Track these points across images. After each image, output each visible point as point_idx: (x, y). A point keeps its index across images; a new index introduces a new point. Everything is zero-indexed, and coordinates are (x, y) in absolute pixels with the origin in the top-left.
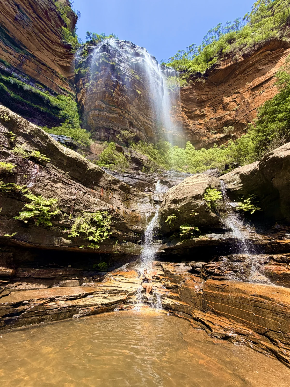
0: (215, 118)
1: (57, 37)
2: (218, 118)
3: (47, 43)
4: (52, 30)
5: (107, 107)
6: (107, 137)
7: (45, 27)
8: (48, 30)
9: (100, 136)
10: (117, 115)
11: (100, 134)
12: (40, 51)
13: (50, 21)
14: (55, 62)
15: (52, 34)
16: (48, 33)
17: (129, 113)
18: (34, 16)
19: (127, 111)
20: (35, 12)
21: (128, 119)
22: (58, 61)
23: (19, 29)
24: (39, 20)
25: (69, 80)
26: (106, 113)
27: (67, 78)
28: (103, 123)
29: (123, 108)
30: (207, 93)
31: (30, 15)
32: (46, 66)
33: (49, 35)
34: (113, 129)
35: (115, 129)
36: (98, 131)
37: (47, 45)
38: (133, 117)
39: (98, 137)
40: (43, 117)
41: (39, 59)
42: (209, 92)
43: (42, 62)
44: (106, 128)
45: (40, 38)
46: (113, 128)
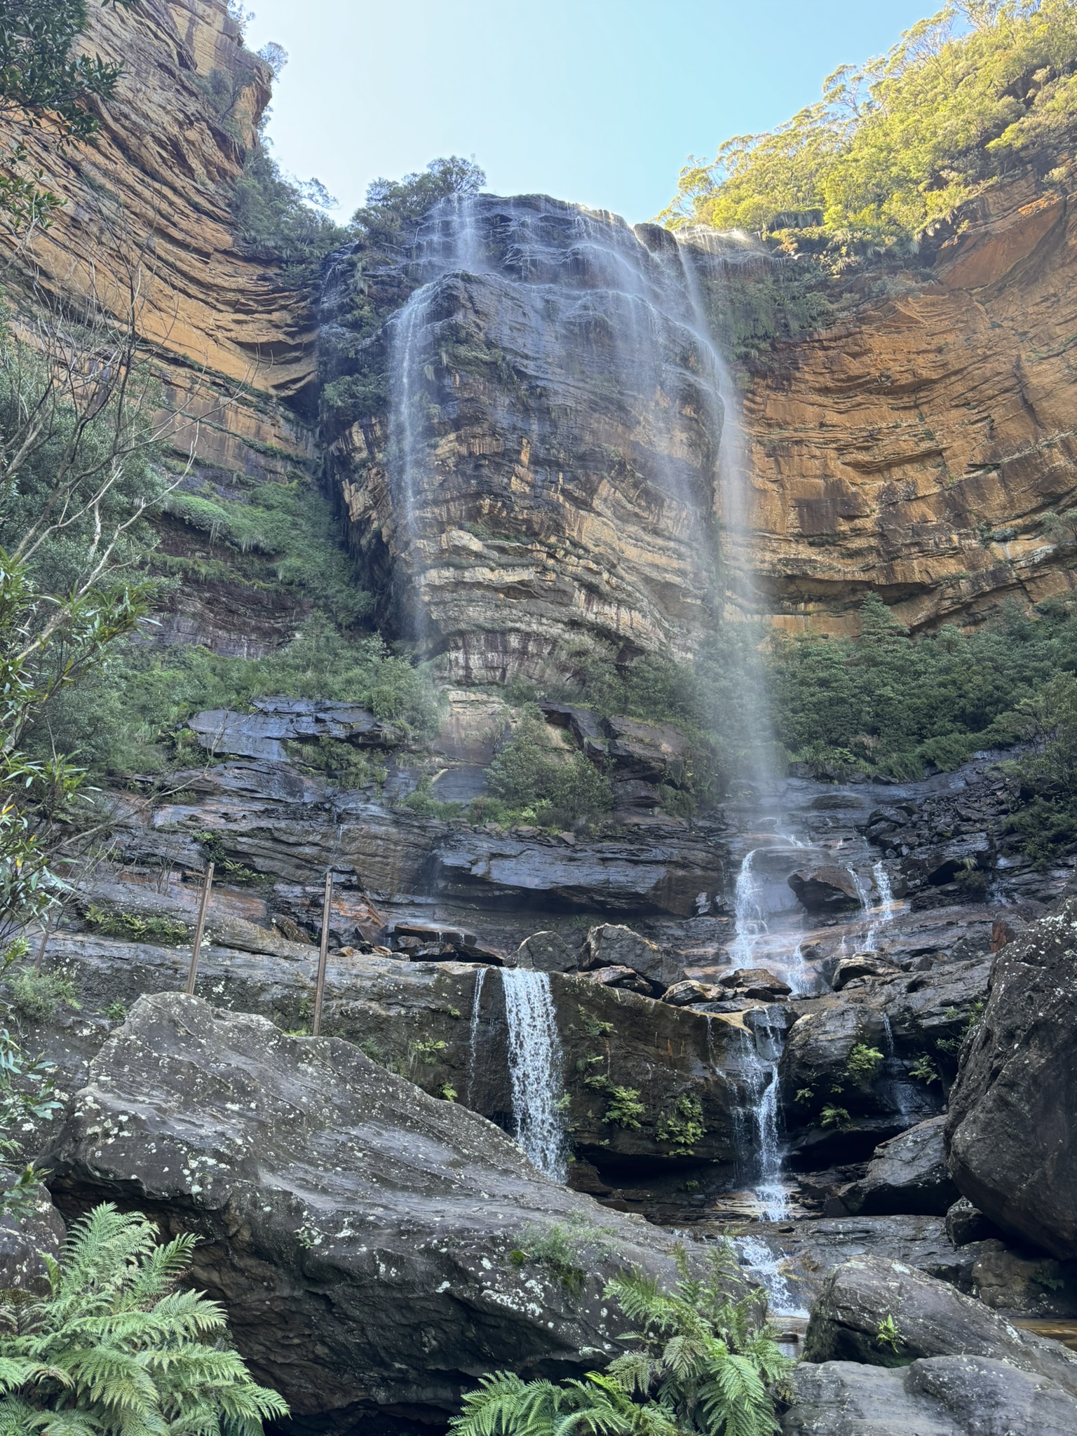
0: (997, 467)
1: (219, 226)
2: (1011, 464)
3: (185, 268)
4: (197, 208)
5: (488, 547)
6: (494, 669)
7: (171, 204)
8: (182, 213)
9: (467, 668)
10: (532, 569)
11: (467, 660)
12: (160, 310)
13: (189, 172)
14: (220, 335)
15: (198, 221)
16: (184, 224)
17: (581, 552)
18: (130, 180)
19: (570, 548)
20: (133, 159)
21: (576, 578)
22: (232, 326)
23: (85, 254)
24: (148, 186)
25: (282, 399)
26: (486, 571)
27: (272, 392)
28: (476, 614)
29: (553, 540)
30: (938, 341)
31: (119, 181)
32: (191, 367)
33: (187, 233)
34: (517, 630)
35: (529, 629)
36: (457, 648)
37: (184, 274)
38: (598, 564)
39: (461, 672)
40: (209, 602)
41: (161, 347)
42: (951, 338)
43: (172, 355)
44: (488, 631)
45: (159, 258)
46: (518, 625)
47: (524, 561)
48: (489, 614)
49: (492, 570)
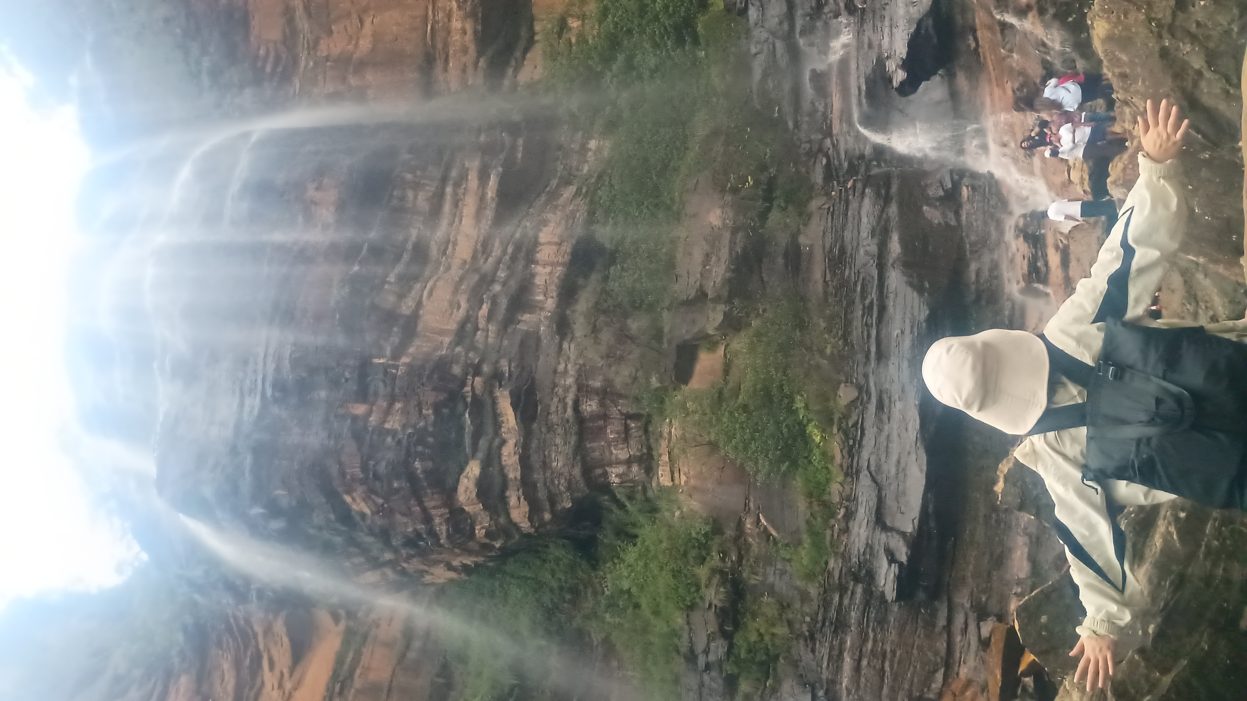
5: (474, 452)
19: (466, 344)
21: (503, 330)
26: (505, 451)
28: (561, 457)
29: (456, 370)
38: (482, 302)
44: (581, 439)
47: (489, 401)
48: (558, 441)
49: (504, 442)
